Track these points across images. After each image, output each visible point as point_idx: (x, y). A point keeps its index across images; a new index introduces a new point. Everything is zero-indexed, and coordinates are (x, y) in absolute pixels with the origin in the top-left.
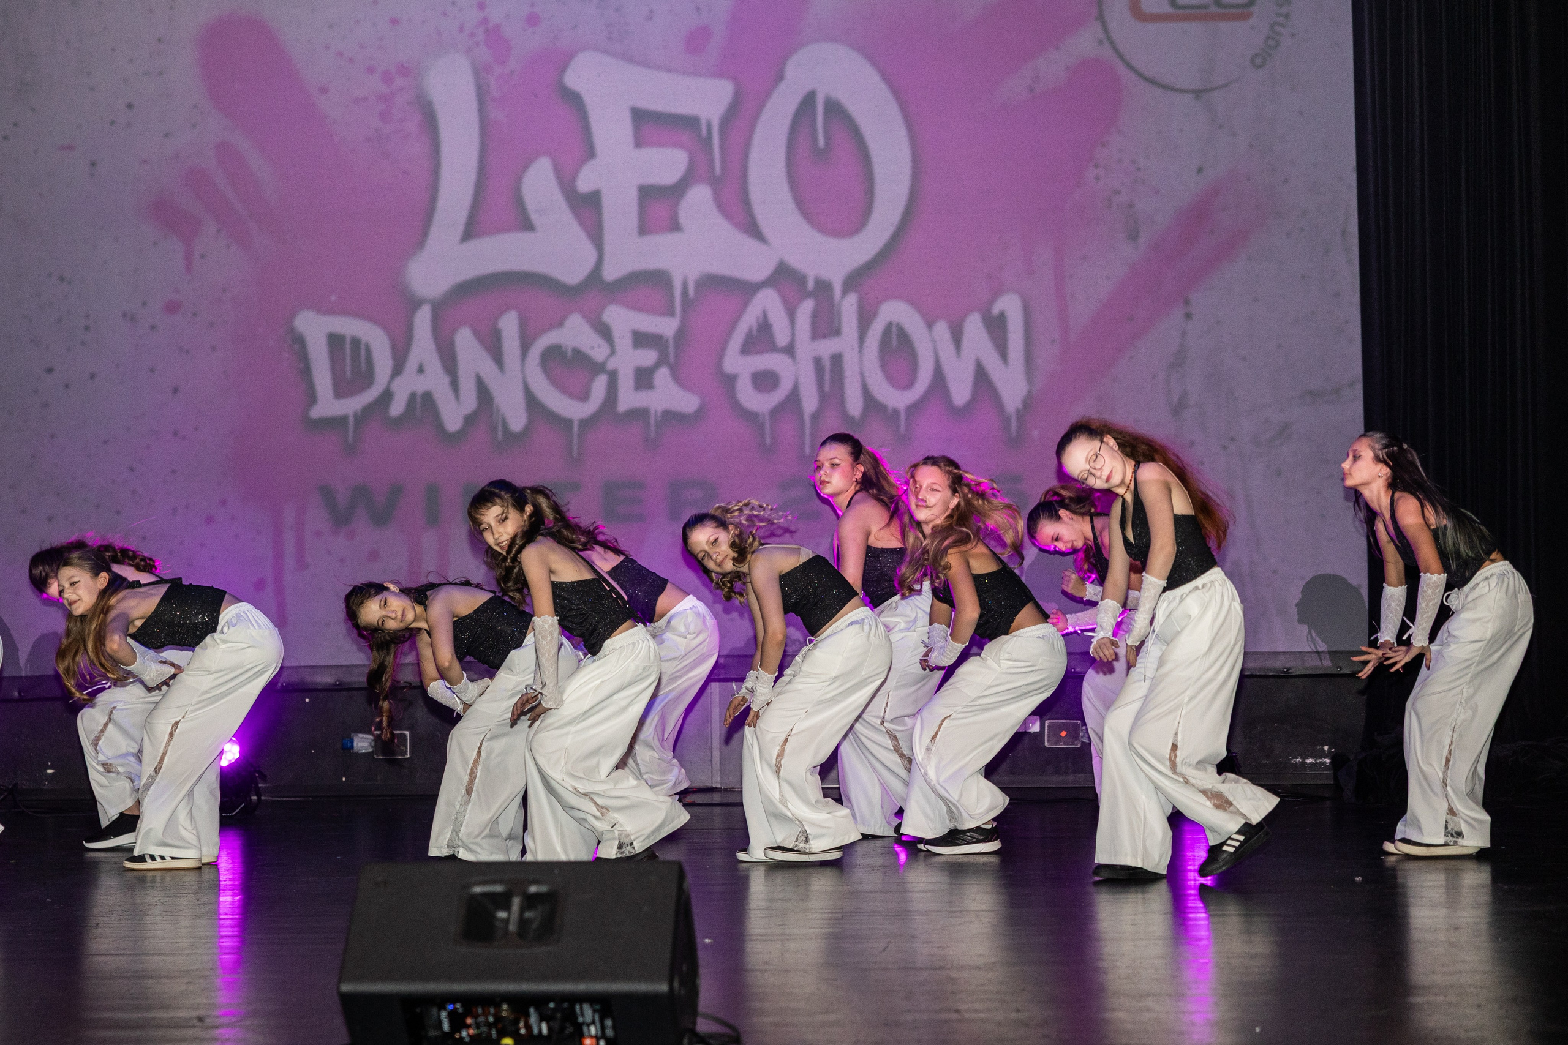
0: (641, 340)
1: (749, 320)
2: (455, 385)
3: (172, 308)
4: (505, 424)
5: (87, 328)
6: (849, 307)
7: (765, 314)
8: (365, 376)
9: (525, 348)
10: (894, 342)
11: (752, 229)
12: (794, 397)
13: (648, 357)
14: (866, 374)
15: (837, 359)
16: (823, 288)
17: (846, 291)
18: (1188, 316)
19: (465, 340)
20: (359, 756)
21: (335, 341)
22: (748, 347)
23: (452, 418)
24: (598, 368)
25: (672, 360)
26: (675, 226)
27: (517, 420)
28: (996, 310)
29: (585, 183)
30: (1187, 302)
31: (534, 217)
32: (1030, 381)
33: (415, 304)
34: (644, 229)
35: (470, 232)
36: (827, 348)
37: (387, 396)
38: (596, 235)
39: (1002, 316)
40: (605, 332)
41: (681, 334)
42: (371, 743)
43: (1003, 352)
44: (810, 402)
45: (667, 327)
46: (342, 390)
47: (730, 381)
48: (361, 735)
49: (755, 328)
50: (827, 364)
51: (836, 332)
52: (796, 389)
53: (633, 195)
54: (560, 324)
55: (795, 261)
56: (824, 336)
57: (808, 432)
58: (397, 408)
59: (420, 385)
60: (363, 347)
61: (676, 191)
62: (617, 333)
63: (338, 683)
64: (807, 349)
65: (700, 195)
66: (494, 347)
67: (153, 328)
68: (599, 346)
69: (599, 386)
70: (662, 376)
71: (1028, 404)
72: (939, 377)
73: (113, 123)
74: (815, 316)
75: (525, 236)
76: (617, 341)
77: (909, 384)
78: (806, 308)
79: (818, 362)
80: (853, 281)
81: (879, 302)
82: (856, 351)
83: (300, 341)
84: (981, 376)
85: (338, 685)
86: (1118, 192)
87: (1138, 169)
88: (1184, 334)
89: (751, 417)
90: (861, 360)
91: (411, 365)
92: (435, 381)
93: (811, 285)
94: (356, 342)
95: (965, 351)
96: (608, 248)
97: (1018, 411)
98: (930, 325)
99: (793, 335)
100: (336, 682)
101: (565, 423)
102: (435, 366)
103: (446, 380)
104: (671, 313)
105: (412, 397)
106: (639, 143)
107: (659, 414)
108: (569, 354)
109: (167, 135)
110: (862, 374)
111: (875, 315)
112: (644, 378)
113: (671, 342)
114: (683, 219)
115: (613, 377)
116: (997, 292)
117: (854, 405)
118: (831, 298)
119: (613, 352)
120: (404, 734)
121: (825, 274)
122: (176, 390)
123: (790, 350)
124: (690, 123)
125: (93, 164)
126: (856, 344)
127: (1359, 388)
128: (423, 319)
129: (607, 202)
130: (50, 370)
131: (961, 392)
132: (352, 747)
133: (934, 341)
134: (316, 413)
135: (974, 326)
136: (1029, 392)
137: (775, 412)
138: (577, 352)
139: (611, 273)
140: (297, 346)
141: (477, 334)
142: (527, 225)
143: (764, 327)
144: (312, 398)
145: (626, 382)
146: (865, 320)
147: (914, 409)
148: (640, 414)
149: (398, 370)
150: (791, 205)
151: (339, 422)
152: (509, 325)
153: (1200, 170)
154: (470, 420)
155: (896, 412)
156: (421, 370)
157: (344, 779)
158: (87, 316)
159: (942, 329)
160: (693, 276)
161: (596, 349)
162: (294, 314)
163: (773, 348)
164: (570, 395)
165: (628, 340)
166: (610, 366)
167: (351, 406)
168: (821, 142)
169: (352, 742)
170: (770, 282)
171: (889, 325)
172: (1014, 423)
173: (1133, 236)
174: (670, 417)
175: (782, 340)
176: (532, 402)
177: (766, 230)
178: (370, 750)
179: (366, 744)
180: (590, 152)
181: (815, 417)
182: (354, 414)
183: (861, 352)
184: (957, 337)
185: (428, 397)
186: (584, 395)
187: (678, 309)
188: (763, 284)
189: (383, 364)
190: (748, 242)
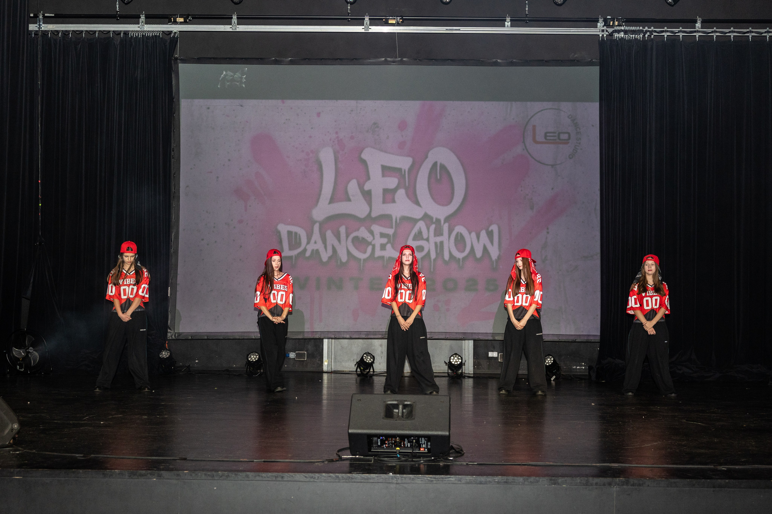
0: (382, 235)
1: (415, 230)
2: (325, 247)
3: (240, 222)
4: (341, 260)
5: (214, 227)
6: (446, 227)
7: (420, 228)
8: (299, 244)
9: (347, 236)
10: (459, 238)
11: (417, 203)
12: (429, 253)
13: (384, 241)
14: (451, 247)
15: (442, 243)
16: (438, 221)
17: (444, 223)
18: (548, 233)
19: (329, 234)
20: (291, 359)
21: (290, 233)
22: (415, 238)
23: (325, 257)
24: (369, 243)
25: (392, 242)
26: (393, 201)
27: (344, 258)
28: (490, 229)
29: (367, 187)
30: (548, 229)
31: (351, 197)
32: (500, 251)
33: (314, 222)
34: (384, 202)
35: (332, 200)
36: (439, 239)
37: (305, 250)
38: (370, 203)
39: (492, 231)
40: (372, 233)
41: (395, 234)
43: (492, 242)
44: (433, 255)
45: (391, 231)
46: (291, 248)
48: (291, 353)
49: (417, 233)
50: (439, 244)
51: (442, 234)
52: (429, 251)
53: (381, 192)
54: (358, 230)
55: (430, 213)
56: (438, 236)
57: (432, 264)
58: (308, 254)
59: (315, 247)
60: (298, 235)
61: (394, 191)
62: (375, 233)
64: (433, 239)
65: (401, 192)
66: (338, 236)
67: (234, 228)
68: (370, 237)
69: (369, 249)
70: (389, 246)
71: (499, 257)
72: (472, 249)
73: (224, 165)
74: (435, 230)
75: (348, 203)
76: (375, 235)
77: (463, 251)
78: (433, 227)
79: (436, 243)
80: (447, 219)
81: (455, 226)
82: (448, 240)
83: (279, 232)
84: (485, 249)
86: (527, 195)
87: (534, 188)
88: (547, 238)
90: (449, 244)
91: (312, 241)
92: (319, 246)
93: (434, 220)
94: (296, 233)
95: (480, 241)
96: (373, 207)
97: (496, 260)
98: (470, 233)
99: (429, 235)
101: (359, 260)
102: (320, 242)
103: (323, 246)
104: (392, 227)
105: (313, 250)
106: (383, 176)
107: (387, 258)
108: (361, 239)
109: (240, 169)
110: (449, 247)
111: (454, 229)
112: (383, 247)
113: (391, 236)
114: (396, 199)
115: (374, 246)
116: (490, 224)
117: (447, 257)
118: (440, 224)
119: (374, 239)
120: (305, 353)
121: (439, 217)
122: (241, 246)
123: (427, 240)
124: (399, 170)
125: (218, 177)
126: (448, 239)
127: (599, 255)
128: (316, 227)
129: (373, 193)
130: (203, 240)
131: (479, 254)
132: (289, 356)
133: (471, 239)
135: (483, 234)
136: (499, 255)
137: (423, 258)
138: (363, 239)
139: (374, 215)
140: (278, 234)
141: (333, 233)
142: (349, 200)
143: (420, 232)
145: (378, 248)
147: (464, 259)
148: (382, 258)
149: (308, 243)
150: (429, 196)
151: (291, 257)
152: (343, 230)
153: (552, 189)
154: (330, 258)
155: (459, 259)
156: (315, 243)
158: (215, 223)
159: (474, 235)
160: (399, 216)
161: (369, 238)
162: (277, 225)
163: (422, 239)
164: (360, 251)
165: (379, 235)
166: (373, 243)
167: (294, 253)
168: (439, 177)
169: (289, 355)
170: (422, 219)
171: (458, 233)
172: (495, 264)
173: (532, 208)
175: (425, 236)
176: (349, 253)
177: (421, 204)
179: (293, 356)
180: (368, 178)
181: (434, 260)
182: (295, 255)
183: (449, 241)
184: (478, 237)
185: (317, 251)
186: (365, 252)
187: (394, 226)
188: (420, 220)
189: (304, 240)
190: (416, 207)
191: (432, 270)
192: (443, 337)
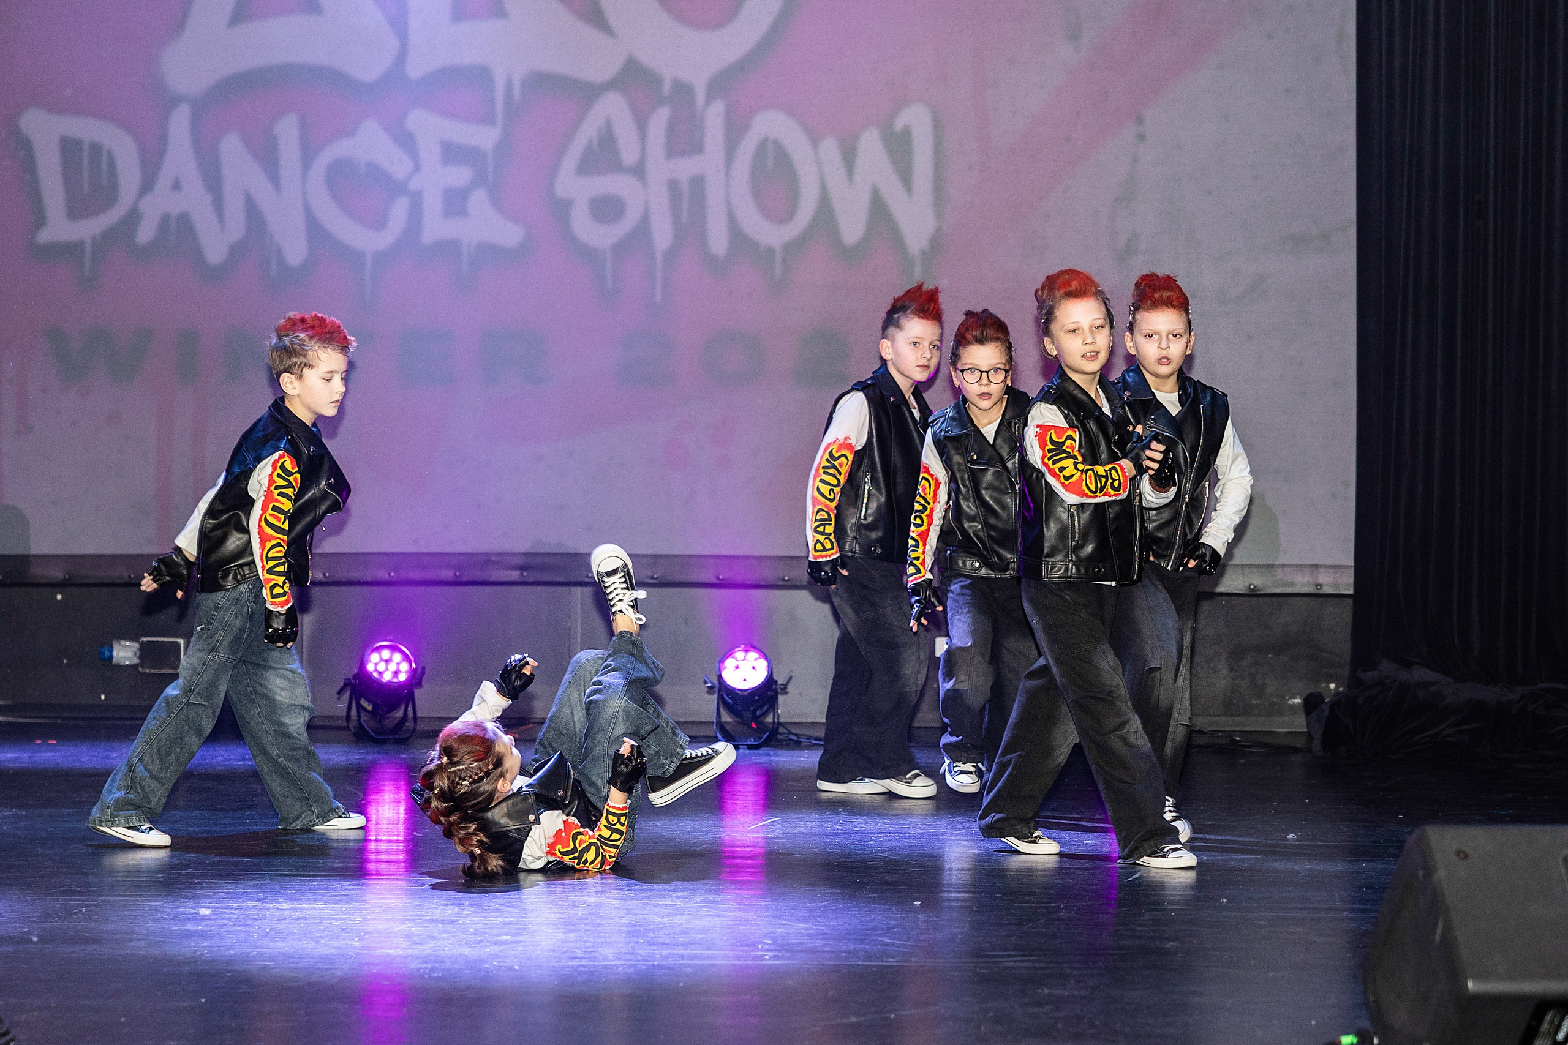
0: (452, 153)
1: (588, 131)
2: (219, 207)
4: (281, 259)
6: (714, 117)
7: (608, 124)
8: (107, 194)
9: (308, 159)
10: (770, 162)
11: (596, 17)
12: (643, 228)
13: (460, 175)
14: (735, 202)
15: (698, 183)
16: (683, 90)
17: (710, 98)
18: (1141, 137)
19: (232, 148)
20: (120, 668)
21: (69, 147)
22: (588, 166)
23: (215, 247)
24: (398, 188)
25: (491, 179)
26: (498, 10)
27: (296, 251)
28: (899, 124)
30: (1140, 121)
32: (939, 215)
33: (172, 101)
34: (460, 13)
35: (240, 11)
36: (685, 168)
37: (133, 217)
38: (398, 20)
39: (906, 133)
40: (407, 142)
41: (503, 147)
42: (136, 653)
43: (906, 179)
44: (662, 236)
45: (485, 138)
46: (76, 210)
47: (562, 209)
48: (120, 643)
49: (595, 144)
50: (685, 188)
51: (696, 147)
52: (645, 218)
54: (350, 131)
55: (648, 58)
56: (683, 153)
57: (659, 274)
58: (146, 233)
59: (175, 205)
60: (105, 158)
62: (421, 145)
63: (67, 577)
64: (660, 168)
66: (267, 158)
68: (400, 161)
69: (399, 210)
70: (479, 199)
72: (825, 210)
74: (672, 128)
75: (310, 20)
76: (422, 154)
77: (788, 216)
78: (660, 119)
79: (673, 186)
80: (720, 85)
81: (753, 111)
82: (722, 174)
83: (25, 146)
84: (878, 207)
85: (68, 579)
88: (1135, 160)
89: (588, 253)
90: (727, 185)
91: (163, 182)
92: (194, 200)
93: (667, 88)
94: (96, 149)
95: (859, 177)
96: (412, 36)
97: (923, 252)
98: (815, 141)
99: (643, 151)
100: (65, 576)
101: (354, 256)
102: (194, 181)
103: (208, 199)
104: (491, 121)
105: (165, 219)
107: (473, 248)
108: (362, 170)
110: (728, 203)
111: (748, 127)
112: (455, 202)
113: (490, 156)
115: (417, 199)
116: (901, 102)
117: (718, 242)
118: (693, 104)
119: (417, 168)
120: (176, 643)
121: (685, 75)
123: (639, 170)
126: (721, 165)
127: (1353, 231)
128: (180, 123)
131: (853, 228)
132: (111, 657)
133: (820, 164)
134: (44, 236)
135: (871, 143)
136: (939, 229)
137: (621, 248)
138: (373, 168)
139: (415, 69)
140: (21, 154)
141: (246, 143)
142: (314, 6)
143: (607, 140)
144: (40, 220)
145: (433, 204)
146: (734, 133)
147: (794, 248)
148: (449, 248)
149: (147, 186)
151: (71, 250)
152: (288, 130)
154: (237, 251)
155: (770, 251)
156: (176, 186)
157: (103, 697)
159: (830, 147)
160: (519, 72)
161: (397, 165)
162: (19, 113)
163: (617, 167)
164: (363, 221)
165: (437, 153)
166: (414, 185)
167: (88, 229)
169: (113, 651)
170: (616, 83)
171: (764, 142)
172: (919, 268)
173: (1074, 35)
174: (487, 251)
175: (629, 157)
176: (316, 229)
177: (613, 19)
178: (136, 661)
179: (128, 654)
181: (669, 255)
182: (94, 238)
183: (727, 174)
184: (849, 158)
185: (184, 219)
186: (379, 223)
187: (500, 117)
188: (608, 86)
189: (129, 177)
190: (590, 34)
191: (658, 297)
192: (707, 576)
